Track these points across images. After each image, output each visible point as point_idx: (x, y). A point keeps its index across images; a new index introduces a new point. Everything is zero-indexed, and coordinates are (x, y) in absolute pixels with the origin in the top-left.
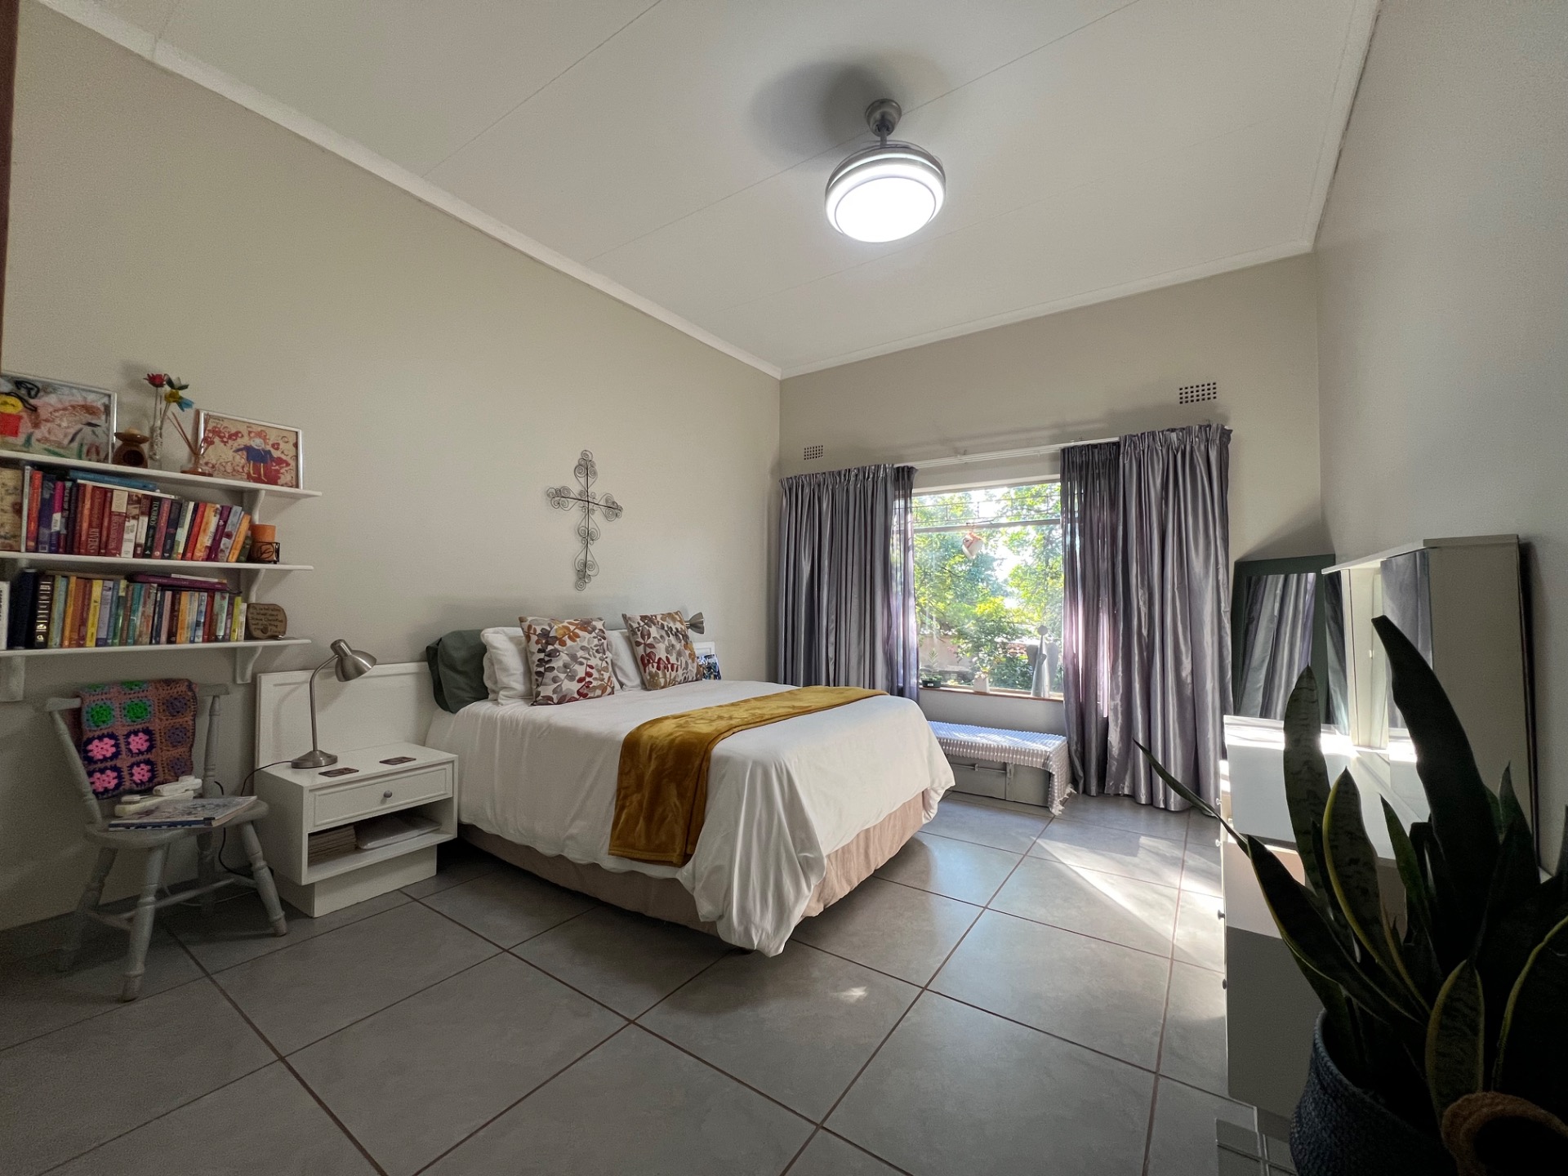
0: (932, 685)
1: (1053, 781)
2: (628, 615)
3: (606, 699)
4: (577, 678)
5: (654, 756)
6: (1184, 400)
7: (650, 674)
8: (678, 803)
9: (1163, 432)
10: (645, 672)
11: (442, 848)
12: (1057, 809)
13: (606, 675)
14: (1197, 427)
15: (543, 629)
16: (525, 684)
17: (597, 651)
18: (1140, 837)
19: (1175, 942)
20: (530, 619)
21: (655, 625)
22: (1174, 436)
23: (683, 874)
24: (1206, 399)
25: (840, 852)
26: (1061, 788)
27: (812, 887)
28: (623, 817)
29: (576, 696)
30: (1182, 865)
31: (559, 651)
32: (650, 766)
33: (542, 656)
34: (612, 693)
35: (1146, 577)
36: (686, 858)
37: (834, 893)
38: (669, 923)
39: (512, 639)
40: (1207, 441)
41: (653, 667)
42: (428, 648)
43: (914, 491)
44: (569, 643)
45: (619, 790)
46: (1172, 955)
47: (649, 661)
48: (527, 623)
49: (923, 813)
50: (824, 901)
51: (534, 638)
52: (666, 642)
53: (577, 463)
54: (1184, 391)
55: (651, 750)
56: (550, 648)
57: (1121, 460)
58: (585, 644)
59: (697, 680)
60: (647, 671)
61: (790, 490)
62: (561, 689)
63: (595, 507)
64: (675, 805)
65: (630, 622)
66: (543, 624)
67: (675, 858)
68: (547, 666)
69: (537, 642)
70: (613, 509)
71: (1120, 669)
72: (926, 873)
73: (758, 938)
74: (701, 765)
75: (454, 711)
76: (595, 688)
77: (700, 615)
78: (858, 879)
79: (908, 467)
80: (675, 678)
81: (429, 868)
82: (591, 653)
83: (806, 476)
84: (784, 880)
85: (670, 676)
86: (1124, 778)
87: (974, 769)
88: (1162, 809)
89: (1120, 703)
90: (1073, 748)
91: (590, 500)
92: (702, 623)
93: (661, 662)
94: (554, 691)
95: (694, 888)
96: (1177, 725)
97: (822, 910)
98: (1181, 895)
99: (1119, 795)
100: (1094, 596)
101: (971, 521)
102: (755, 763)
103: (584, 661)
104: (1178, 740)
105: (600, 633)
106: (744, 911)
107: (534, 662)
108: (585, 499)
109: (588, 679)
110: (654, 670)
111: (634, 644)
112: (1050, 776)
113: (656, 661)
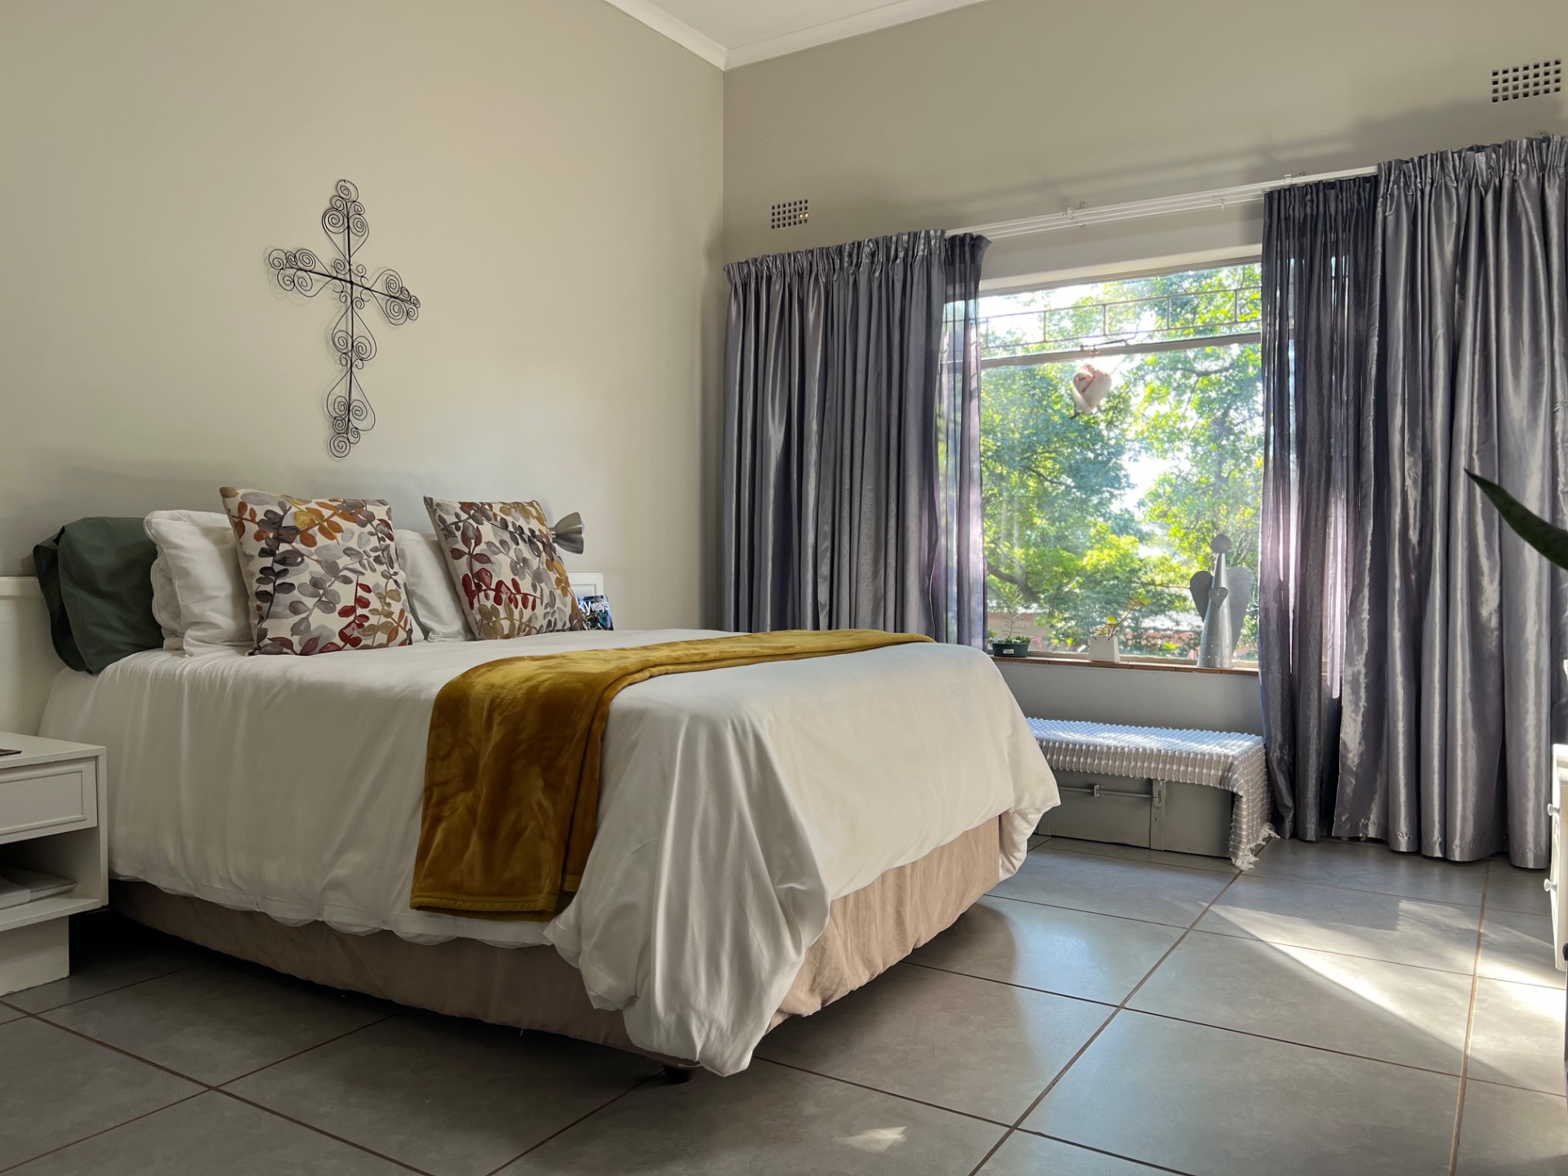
0: (1012, 651)
1: (1239, 808)
2: (436, 500)
3: (394, 651)
4: (339, 607)
5: (497, 719)
6: (1500, 94)
7: (482, 611)
8: (546, 803)
9: (1459, 153)
10: (472, 606)
11: (77, 922)
12: (1245, 860)
13: (396, 607)
14: (1525, 142)
15: (268, 512)
16: (235, 617)
17: (377, 560)
18: (1399, 901)
19: (1469, 1052)
20: (241, 492)
21: (489, 519)
22: (1481, 158)
23: (556, 932)
24: (1542, 92)
25: (851, 901)
26: (1252, 829)
27: (804, 950)
28: (438, 837)
29: (338, 641)
30: (1477, 943)
31: (302, 555)
32: (488, 740)
33: (268, 562)
34: (408, 641)
35: (1420, 433)
36: (563, 898)
37: (841, 979)
38: (530, 1033)
39: (207, 532)
40: (1543, 168)
41: (487, 597)
42: (37, 548)
43: (982, 285)
44: (321, 540)
45: (428, 790)
46: (1465, 1070)
47: (478, 587)
48: (239, 499)
49: (1001, 859)
50: (822, 994)
51: (252, 528)
52: (512, 553)
53: (328, 205)
54: (1500, 77)
55: (491, 711)
56: (284, 547)
57: (1379, 210)
58: (353, 544)
59: (572, 629)
60: (476, 605)
61: (745, 286)
62: (309, 626)
63: (366, 295)
64: (540, 806)
65: (439, 512)
66: (267, 503)
67: (541, 901)
68: (278, 582)
69: (258, 537)
70: (401, 302)
71: (1366, 606)
72: (1009, 955)
73: (704, 1035)
74: (590, 728)
75: (94, 671)
76: (374, 629)
77: (575, 517)
78: (884, 964)
79: (971, 235)
80: (530, 620)
81: (54, 963)
82: (365, 562)
83: (775, 258)
84: (751, 931)
85: (521, 617)
86: (1369, 809)
87: (1093, 794)
88: (1438, 859)
89: (1363, 671)
90: (1276, 755)
91: (355, 279)
92: (580, 531)
93: (503, 588)
94: (295, 630)
95: (578, 954)
96: (1469, 705)
97: (819, 1008)
98: (1478, 983)
99: (1358, 839)
100: (1320, 472)
101: (1085, 341)
102: (696, 719)
103: (353, 576)
104: (1471, 734)
105: (381, 527)
106: (675, 984)
107: (253, 575)
108: (345, 277)
109: (360, 611)
110: (490, 603)
111: (448, 555)
112: (1233, 798)
113: (493, 586)
